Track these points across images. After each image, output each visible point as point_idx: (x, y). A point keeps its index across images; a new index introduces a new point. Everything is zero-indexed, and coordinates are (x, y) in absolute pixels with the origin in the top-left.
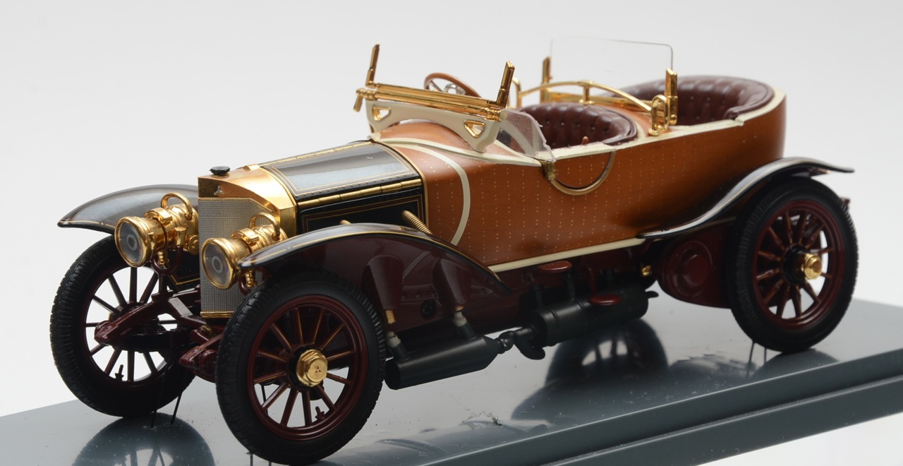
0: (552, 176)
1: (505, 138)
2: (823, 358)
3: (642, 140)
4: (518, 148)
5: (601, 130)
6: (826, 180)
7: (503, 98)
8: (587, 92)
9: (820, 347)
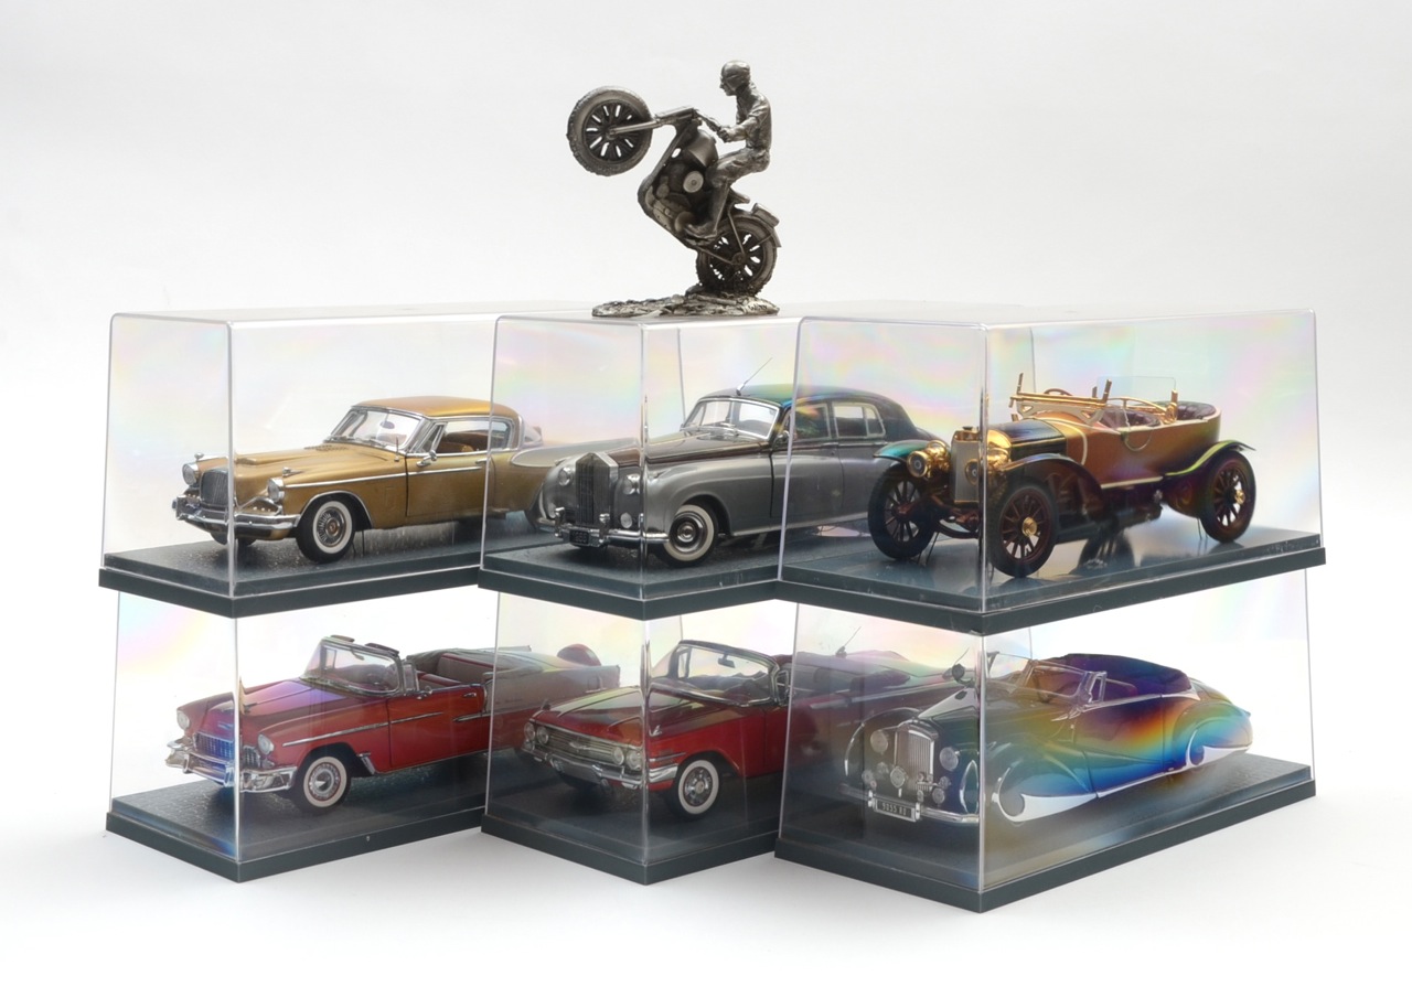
0: (1127, 440)
1: (1103, 421)
2: (1240, 546)
3: (1162, 426)
4: (1109, 426)
5: (1142, 421)
6: (1245, 453)
7: (1105, 398)
8: (1125, 404)
9: (1238, 541)
